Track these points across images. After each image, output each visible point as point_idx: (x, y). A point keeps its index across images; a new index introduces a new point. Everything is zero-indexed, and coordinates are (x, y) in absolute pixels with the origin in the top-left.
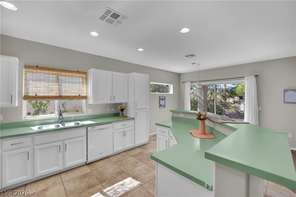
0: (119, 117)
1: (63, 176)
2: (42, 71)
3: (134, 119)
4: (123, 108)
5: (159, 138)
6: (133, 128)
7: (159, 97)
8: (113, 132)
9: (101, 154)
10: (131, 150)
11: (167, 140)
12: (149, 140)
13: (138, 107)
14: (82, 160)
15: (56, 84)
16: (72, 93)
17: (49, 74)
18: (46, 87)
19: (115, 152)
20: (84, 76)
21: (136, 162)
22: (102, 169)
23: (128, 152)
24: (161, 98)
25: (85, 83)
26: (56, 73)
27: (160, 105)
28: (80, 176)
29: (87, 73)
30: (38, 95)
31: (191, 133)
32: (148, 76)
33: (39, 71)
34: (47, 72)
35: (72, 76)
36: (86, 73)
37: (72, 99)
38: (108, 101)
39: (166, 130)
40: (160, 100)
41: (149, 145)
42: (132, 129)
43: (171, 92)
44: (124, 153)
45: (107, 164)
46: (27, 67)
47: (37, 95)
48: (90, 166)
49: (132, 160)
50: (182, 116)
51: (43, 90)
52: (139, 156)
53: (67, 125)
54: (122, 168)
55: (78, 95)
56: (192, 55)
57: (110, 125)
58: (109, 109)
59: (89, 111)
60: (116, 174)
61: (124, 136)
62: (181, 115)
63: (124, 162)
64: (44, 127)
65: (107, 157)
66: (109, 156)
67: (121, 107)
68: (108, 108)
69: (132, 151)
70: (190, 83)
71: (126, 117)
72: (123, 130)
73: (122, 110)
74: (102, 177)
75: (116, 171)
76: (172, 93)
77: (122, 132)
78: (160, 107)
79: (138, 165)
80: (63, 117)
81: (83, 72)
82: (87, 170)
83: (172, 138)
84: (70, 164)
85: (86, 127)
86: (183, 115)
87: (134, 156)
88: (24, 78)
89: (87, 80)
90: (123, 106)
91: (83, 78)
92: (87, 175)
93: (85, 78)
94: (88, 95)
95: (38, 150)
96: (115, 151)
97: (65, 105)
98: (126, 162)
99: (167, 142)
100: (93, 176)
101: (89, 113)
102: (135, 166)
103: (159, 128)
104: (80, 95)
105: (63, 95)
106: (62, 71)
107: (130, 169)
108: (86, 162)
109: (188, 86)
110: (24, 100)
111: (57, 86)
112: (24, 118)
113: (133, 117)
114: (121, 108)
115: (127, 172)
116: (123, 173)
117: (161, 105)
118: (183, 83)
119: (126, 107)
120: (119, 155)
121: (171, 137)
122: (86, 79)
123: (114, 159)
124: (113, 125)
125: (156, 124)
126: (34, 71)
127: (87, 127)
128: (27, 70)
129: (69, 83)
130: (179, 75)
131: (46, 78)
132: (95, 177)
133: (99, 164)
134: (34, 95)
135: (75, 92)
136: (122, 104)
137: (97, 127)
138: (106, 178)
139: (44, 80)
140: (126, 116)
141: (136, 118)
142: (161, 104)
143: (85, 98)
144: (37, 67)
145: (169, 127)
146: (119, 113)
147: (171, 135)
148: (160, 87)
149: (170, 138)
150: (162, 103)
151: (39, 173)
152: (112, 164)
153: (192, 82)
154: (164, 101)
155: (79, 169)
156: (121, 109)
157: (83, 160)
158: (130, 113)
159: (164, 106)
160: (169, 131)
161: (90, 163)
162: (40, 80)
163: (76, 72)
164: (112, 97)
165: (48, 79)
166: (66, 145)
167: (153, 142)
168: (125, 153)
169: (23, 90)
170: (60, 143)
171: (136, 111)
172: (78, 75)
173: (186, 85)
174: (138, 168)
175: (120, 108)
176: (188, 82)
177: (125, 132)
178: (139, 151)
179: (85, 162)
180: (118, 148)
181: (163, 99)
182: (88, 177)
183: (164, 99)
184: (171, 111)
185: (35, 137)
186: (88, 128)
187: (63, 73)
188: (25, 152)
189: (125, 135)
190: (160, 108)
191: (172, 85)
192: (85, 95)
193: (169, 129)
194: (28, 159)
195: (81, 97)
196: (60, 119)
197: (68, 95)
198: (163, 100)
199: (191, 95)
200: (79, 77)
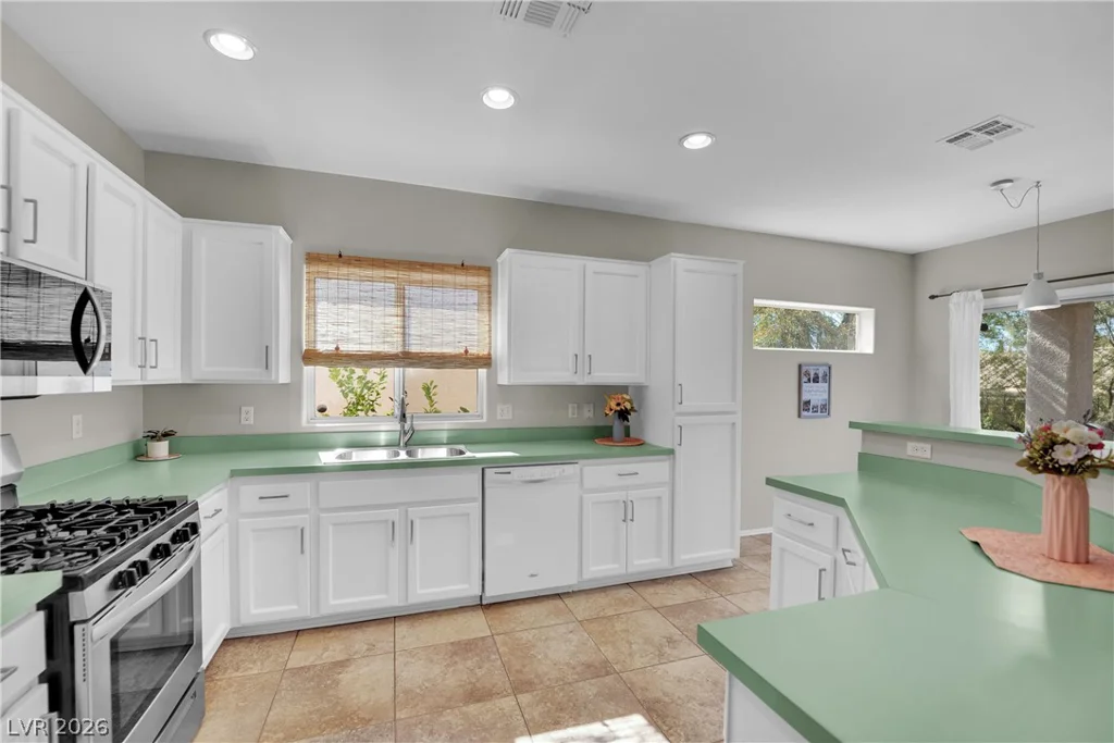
0: (612, 441)
1: (402, 629)
2: (352, 270)
3: (671, 452)
4: (628, 406)
5: (783, 550)
6: (665, 492)
7: (800, 366)
8: (581, 499)
9: (532, 576)
10: (654, 582)
11: (827, 564)
12: (742, 555)
13: (688, 405)
14: (464, 588)
15: (393, 310)
16: (442, 345)
17: (371, 280)
18: (366, 321)
19: (590, 580)
20: (483, 280)
21: (670, 641)
22: (530, 637)
23: (640, 589)
24: (807, 374)
25: (485, 307)
26: (392, 273)
27: (804, 406)
28: (452, 643)
29: (492, 270)
30: (345, 348)
31: (976, 543)
32: (738, 267)
33: (344, 270)
34: (369, 272)
35: (443, 285)
36: (487, 271)
37: (442, 363)
38: (565, 376)
39: (823, 515)
40: (805, 379)
41: (741, 576)
42: (659, 498)
43: (865, 342)
44: (625, 593)
45: (553, 622)
46: (313, 258)
47: (341, 349)
48: (493, 613)
49: (656, 626)
50: (919, 454)
51: (355, 332)
52: (687, 616)
53: (422, 454)
54: (608, 652)
55: (462, 351)
56: (993, 129)
57: (569, 469)
58: (573, 408)
59: (499, 411)
60: (579, 669)
61: (624, 521)
62: (918, 451)
63: (619, 626)
64: (354, 454)
65: (558, 595)
66: (565, 593)
67: (620, 401)
68: (570, 405)
69: (660, 589)
70: (979, 294)
71: (640, 443)
72: (620, 495)
73: (623, 415)
74: (524, 666)
75: (583, 658)
76: (869, 349)
77: (617, 501)
78: (805, 413)
79: (675, 652)
80: (416, 428)
81: (480, 268)
82: (476, 626)
83: (850, 559)
84: (425, 592)
85: (480, 467)
86: (928, 447)
87: (669, 612)
88: (305, 295)
89: (492, 295)
90: (625, 396)
91: (478, 288)
92: (472, 647)
93: (486, 289)
94: (496, 352)
95: (331, 528)
96: (586, 576)
97: (432, 391)
98: (627, 631)
99: (827, 578)
100: (493, 657)
101: (499, 417)
102: (661, 655)
103: (783, 503)
104: (466, 351)
105: (414, 349)
106: (412, 265)
107: (638, 662)
108: (481, 597)
109: (964, 313)
110: (306, 364)
111: (396, 318)
112: (308, 422)
113: (669, 446)
114: (618, 404)
115: (624, 675)
116: (608, 674)
117: (808, 403)
118: (932, 297)
119: (640, 406)
120: (603, 594)
121: (844, 551)
122: (489, 292)
123: (582, 607)
124: (581, 470)
125: (770, 482)
126: (333, 271)
127: (483, 469)
128: (313, 269)
129: (432, 306)
130: (912, 261)
131: (366, 294)
132: (499, 662)
133: (524, 613)
134: (332, 347)
135: (452, 339)
136: (624, 389)
137: (519, 473)
138: (538, 676)
139: (360, 300)
140: (638, 440)
141: (677, 449)
142: (805, 397)
143: (486, 361)
144: (340, 256)
145: (840, 502)
146: (611, 427)
147: (850, 539)
148: (805, 325)
149: (840, 555)
150: (815, 393)
151: (332, 602)
152: (571, 626)
153: (989, 291)
154: (822, 386)
155: (455, 616)
156: (618, 408)
157: (468, 589)
158: (657, 426)
159: (825, 408)
160: (837, 520)
161: (494, 604)
162: (348, 300)
163: (455, 267)
164: (582, 360)
165: (370, 294)
166: (412, 522)
167: (760, 567)
168: (630, 590)
169: (304, 333)
170: (394, 514)
171: (680, 420)
172: (461, 279)
173: (951, 306)
174: (677, 669)
175: (613, 404)
176: (963, 294)
177: (630, 503)
178: (690, 592)
179: (475, 597)
180: (602, 569)
181: (820, 375)
182: (477, 655)
183: (827, 378)
184: (852, 425)
185: (322, 484)
186: (487, 471)
187: (416, 276)
188: (295, 527)
189: (629, 517)
190: (799, 416)
191: (872, 310)
192: (486, 353)
193: (840, 511)
194: (302, 552)
195: (470, 359)
196: (405, 433)
197: (428, 350)
198: (816, 380)
199: (982, 367)
200: (467, 287)
